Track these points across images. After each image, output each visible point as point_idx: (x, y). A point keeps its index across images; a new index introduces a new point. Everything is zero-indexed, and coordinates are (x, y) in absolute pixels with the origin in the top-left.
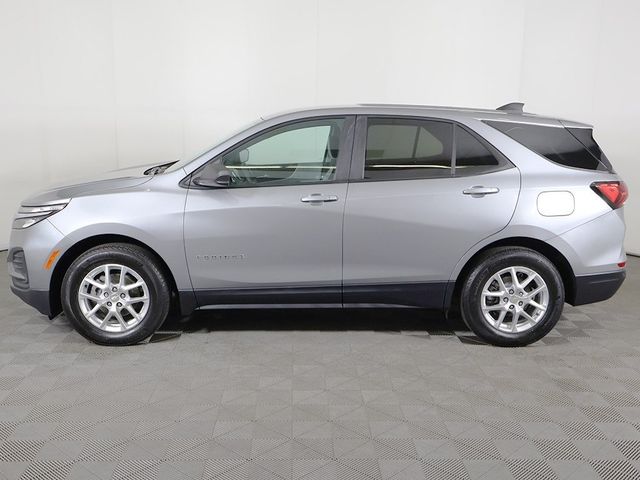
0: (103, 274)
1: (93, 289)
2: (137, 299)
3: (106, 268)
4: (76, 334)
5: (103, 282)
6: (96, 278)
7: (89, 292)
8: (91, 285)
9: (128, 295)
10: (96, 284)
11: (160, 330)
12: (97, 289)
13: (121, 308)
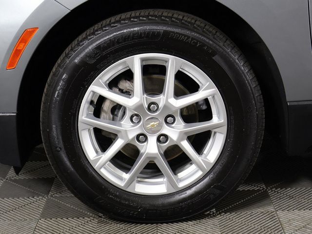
0: (128, 75)
1: (107, 106)
2: (199, 127)
3: (136, 63)
4: (69, 200)
5: (128, 93)
6: (113, 84)
7: (97, 114)
8: (102, 99)
9: (179, 119)
10: (113, 96)
11: (248, 181)
12: (117, 108)
13: (165, 145)
